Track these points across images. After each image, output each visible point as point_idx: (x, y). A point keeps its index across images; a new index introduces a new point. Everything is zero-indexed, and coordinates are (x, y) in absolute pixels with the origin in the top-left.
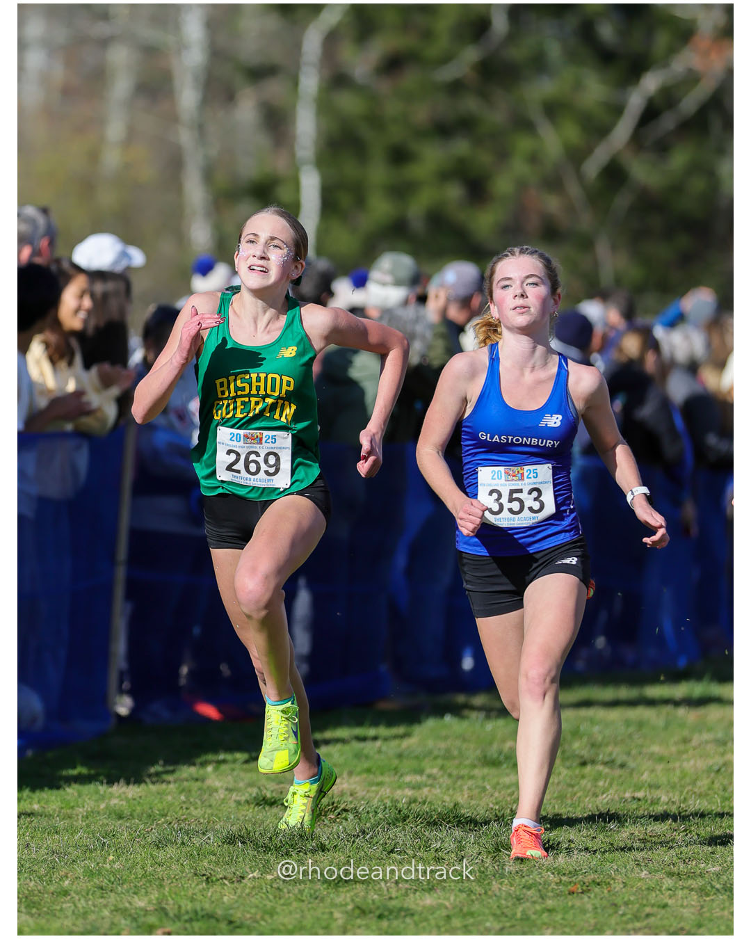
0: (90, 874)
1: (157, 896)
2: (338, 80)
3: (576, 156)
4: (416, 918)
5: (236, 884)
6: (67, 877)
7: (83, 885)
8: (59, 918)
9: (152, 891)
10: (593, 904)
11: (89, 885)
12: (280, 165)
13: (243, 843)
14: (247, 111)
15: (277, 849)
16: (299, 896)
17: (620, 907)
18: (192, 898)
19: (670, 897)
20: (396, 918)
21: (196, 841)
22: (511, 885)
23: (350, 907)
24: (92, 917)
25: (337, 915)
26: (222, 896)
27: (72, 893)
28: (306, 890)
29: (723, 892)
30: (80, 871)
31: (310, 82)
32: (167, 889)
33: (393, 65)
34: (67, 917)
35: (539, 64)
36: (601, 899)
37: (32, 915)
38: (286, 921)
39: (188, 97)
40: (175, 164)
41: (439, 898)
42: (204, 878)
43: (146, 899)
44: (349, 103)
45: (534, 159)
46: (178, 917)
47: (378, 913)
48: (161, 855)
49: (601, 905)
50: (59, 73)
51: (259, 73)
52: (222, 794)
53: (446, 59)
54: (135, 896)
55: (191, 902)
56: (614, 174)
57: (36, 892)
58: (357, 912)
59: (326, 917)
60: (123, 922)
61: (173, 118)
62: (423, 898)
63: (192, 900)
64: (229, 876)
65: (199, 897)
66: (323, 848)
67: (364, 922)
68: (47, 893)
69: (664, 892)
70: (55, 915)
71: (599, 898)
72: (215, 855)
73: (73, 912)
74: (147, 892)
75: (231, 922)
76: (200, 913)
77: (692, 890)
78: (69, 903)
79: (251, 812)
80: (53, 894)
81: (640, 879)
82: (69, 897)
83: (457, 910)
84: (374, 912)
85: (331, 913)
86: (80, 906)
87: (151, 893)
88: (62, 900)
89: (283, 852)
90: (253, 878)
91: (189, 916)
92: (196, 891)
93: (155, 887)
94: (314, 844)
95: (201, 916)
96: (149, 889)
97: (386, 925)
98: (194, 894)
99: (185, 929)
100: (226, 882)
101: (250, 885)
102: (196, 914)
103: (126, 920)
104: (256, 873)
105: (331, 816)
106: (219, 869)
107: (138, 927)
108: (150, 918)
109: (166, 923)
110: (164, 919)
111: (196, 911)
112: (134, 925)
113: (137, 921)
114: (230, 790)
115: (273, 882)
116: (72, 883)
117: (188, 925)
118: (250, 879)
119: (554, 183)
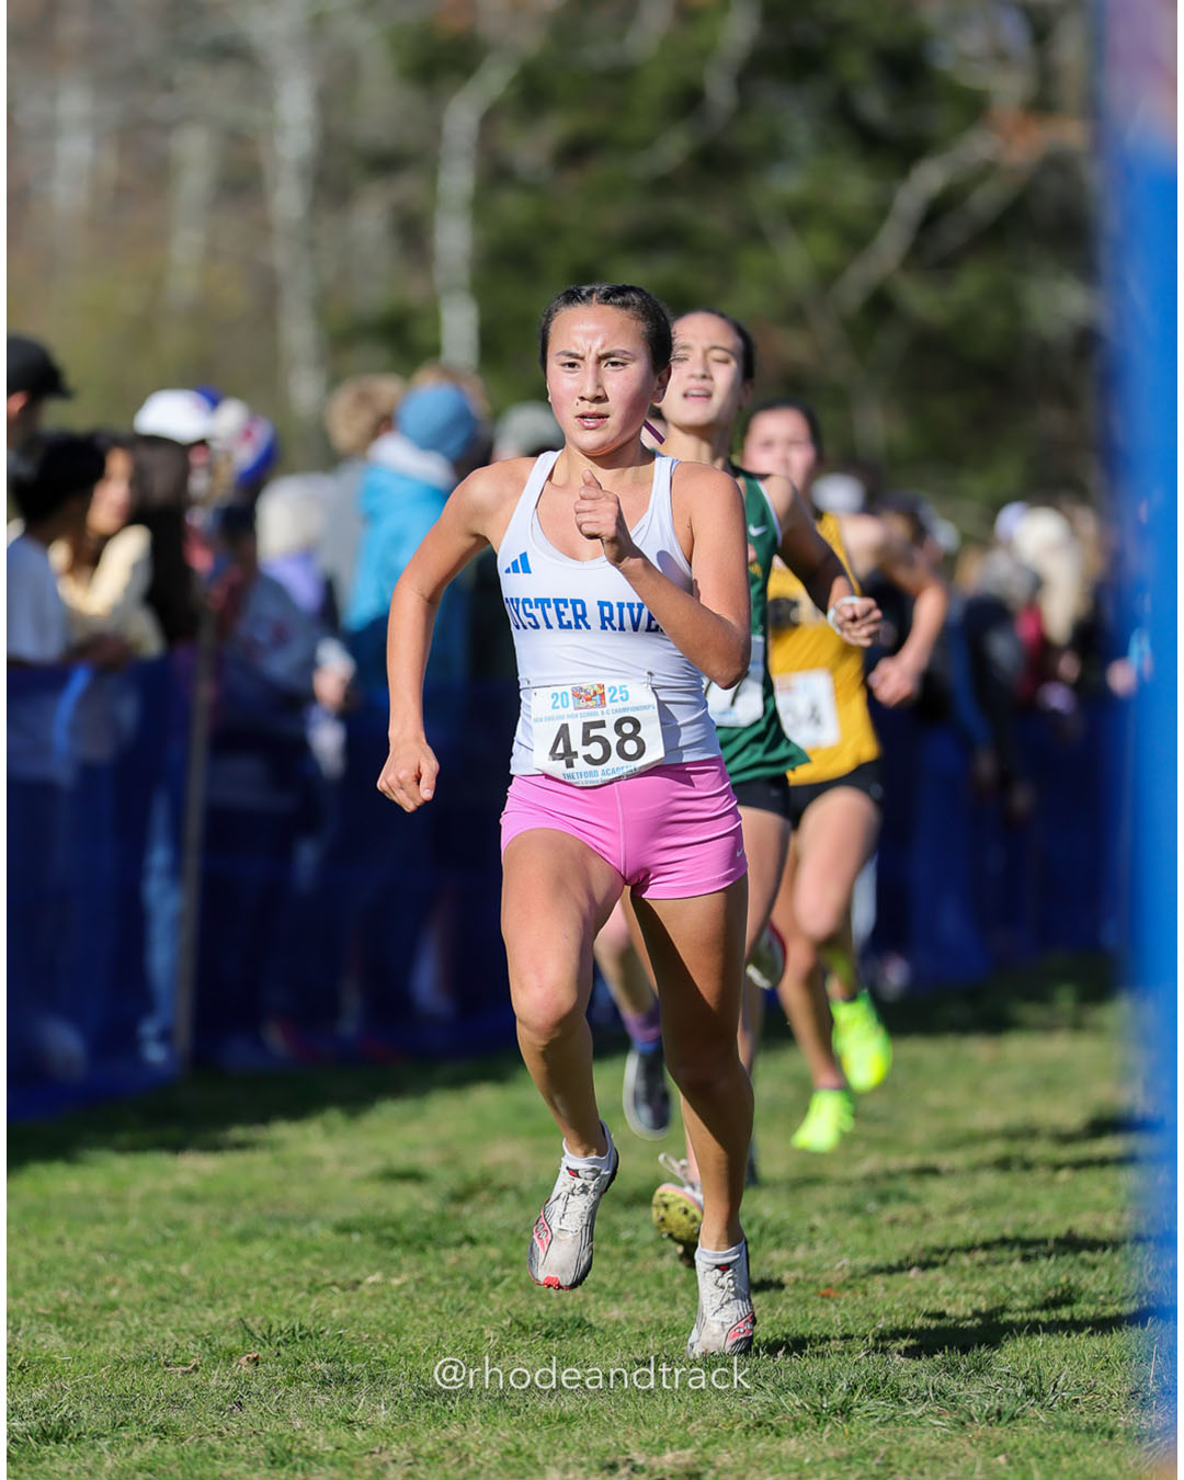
0: (148, 1279)
1: (239, 1309)
2: (496, 174)
3: (828, 277)
4: (598, 1336)
5: (349, 1293)
6: (113, 1283)
7: (138, 1294)
9: (234, 1304)
10: (842, 1315)
11: (146, 1295)
12: (412, 291)
13: (362, 1232)
14: (370, 218)
15: (408, 1242)
16: (437, 1308)
17: (880, 1317)
18: (289, 1311)
19: (949, 1304)
20: (570, 1336)
21: (296, 1233)
23: (506, 1322)
24: (149, 1339)
25: (489, 1333)
26: (330, 1308)
27: (122, 1308)
28: (447, 1300)
29: (1022, 1295)
30: (132, 1275)
31: (458, 179)
33: (575, 153)
34: (114, 1340)
35: (773, 151)
36: (854, 1307)
38: (418, 1342)
39: (288, 199)
40: (268, 292)
41: (630, 1309)
42: (306, 1283)
43: (224, 1313)
44: (514, 207)
45: (768, 283)
46: (268, 1338)
47: (544, 1330)
49: (853, 1317)
50: (110, 166)
51: (386, 163)
52: (331, 1168)
53: (646, 143)
54: (210, 1310)
55: (287, 1317)
56: (881, 304)
58: (516, 1328)
59: (471, 1336)
60: (192, 1346)
61: (265, 228)
62: (609, 1310)
63: (288, 1314)
64: (340, 1281)
65: (299, 1309)
66: (472, 1241)
67: (526, 1343)
68: (88, 1307)
69: (941, 1298)
71: (850, 1307)
72: (318, 1249)
73: (123, 1333)
76: (298, 1333)
77: (979, 1294)
78: (117, 1320)
79: (372, 1194)
80: (95, 1308)
81: (908, 1281)
82: (117, 1312)
83: (654, 1325)
84: (540, 1329)
85: (482, 1331)
86: (131, 1324)
87: (231, 1306)
88: (108, 1316)
89: (416, 1245)
90: (374, 1284)
91: (283, 1336)
92: (294, 1302)
93: (236, 1296)
94: (456, 1236)
95: (301, 1337)
96: (229, 1300)
97: (555, 1346)
98: (291, 1306)
99: (279, 1354)
100: (335, 1289)
101: (369, 1293)
102: (294, 1335)
103: (196, 1344)
104: (377, 1277)
105: (484, 1196)
106: (326, 1272)
107: (213, 1353)
108: (229, 1341)
109: (251, 1346)
110: (248, 1341)
111: (294, 1329)
112: (207, 1350)
113: (210, 1345)
114: (345, 1161)
115: (402, 1287)
116: (122, 1292)
117: (282, 1350)
118: (369, 1285)
119: (795, 315)
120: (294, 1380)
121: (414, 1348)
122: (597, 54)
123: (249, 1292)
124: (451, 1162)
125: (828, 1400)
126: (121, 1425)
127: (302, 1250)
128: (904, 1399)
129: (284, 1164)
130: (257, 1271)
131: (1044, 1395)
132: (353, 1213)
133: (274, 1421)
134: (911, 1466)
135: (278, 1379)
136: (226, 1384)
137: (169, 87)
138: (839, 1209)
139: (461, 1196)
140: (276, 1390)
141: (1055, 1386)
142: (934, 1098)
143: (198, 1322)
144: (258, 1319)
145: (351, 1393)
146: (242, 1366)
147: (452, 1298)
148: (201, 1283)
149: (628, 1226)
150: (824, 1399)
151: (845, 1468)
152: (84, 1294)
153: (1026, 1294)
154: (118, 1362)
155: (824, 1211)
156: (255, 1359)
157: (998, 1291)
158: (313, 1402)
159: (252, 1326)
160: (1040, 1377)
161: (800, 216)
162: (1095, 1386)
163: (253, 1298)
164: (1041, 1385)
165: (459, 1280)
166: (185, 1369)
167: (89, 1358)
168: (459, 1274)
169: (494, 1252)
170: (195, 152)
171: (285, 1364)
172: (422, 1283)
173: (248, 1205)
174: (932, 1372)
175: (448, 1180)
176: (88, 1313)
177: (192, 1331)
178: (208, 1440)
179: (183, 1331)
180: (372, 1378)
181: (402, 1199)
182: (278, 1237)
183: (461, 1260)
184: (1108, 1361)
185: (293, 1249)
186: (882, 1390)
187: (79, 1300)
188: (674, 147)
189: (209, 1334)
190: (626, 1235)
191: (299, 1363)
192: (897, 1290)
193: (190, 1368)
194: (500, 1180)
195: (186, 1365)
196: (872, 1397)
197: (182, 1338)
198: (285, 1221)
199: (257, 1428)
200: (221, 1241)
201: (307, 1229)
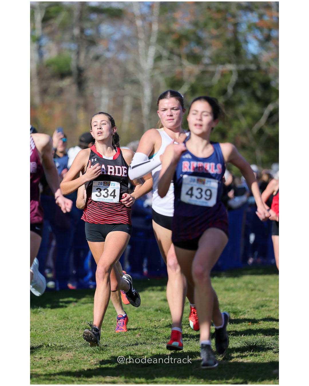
1: (137, 325)
3: (250, 127)
5: (158, 322)
6: (113, 320)
8: (111, 331)
13: (160, 311)
21: (148, 311)
23: (189, 328)
27: (114, 324)
32: (140, 323)
35: (240, 102)
37: (104, 330)
39: (146, 110)
42: (150, 320)
43: (134, 326)
45: (239, 127)
46: (143, 331)
48: (138, 314)
50: (112, 104)
52: (154, 298)
56: (261, 132)
57: (105, 324)
61: (142, 116)
64: (157, 320)
67: (193, 332)
68: (108, 324)
70: (109, 330)
72: (152, 314)
74: (134, 324)
75: (157, 332)
76: (149, 330)
78: (113, 326)
80: (109, 324)
82: (113, 325)
90: (163, 321)
91: (146, 330)
92: (147, 324)
98: (147, 325)
99: (145, 334)
100: (156, 321)
101: (162, 322)
102: (148, 330)
104: (163, 319)
106: (154, 318)
107: (132, 334)
108: (136, 331)
110: (139, 331)
114: (157, 297)
115: (169, 321)
116: (114, 321)
118: (162, 321)
119: (244, 134)
122: (206, 83)
126: (115, 347)
127: (149, 314)
128: (267, 345)
132: (158, 307)
133: (144, 347)
134: (269, 358)
136: (135, 339)
137: (123, 89)
138: (254, 308)
146: (137, 336)
151: (256, 358)
152: (107, 321)
154: (114, 335)
155: (251, 308)
156: (140, 334)
161: (244, 114)
167: (108, 334)
170: (128, 101)
174: (273, 339)
176: (107, 325)
178: (131, 350)
182: (144, 311)
185: (147, 314)
187: (106, 323)
198: (145, 308)
199: (141, 348)
200: (133, 312)
201: (150, 310)
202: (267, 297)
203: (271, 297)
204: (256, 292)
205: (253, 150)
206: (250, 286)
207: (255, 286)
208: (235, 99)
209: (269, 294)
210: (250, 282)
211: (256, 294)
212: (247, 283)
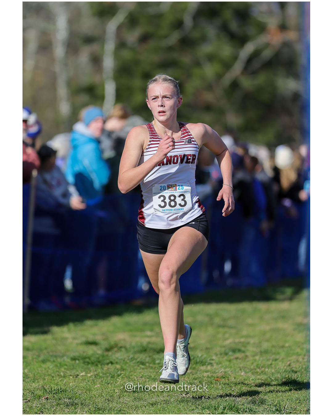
1: (42, 383)
2: (121, 45)
3: (219, 77)
5: (75, 378)
9: (41, 381)
10: (222, 386)
12: (96, 79)
13: (79, 360)
14: (84, 57)
15: (93, 363)
17: (233, 387)
18: (57, 384)
21: (59, 360)
22: (189, 378)
25: (116, 391)
26: (69, 383)
29: (275, 381)
31: (110, 46)
33: (144, 39)
35: (204, 39)
39: (59, 51)
40: (53, 78)
43: (38, 384)
44: (126, 54)
45: (202, 78)
46: (51, 392)
49: (225, 387)
51: (89, 40)
52: (70, 340)
53: (166, 37)
54: (34, 383)
55: (56, 385)
56: (235, 85)
59: (111, 392)
61: (52, 60)
62: (152, 384)
63: (57, 385)
64: (72, 375)
65: (60, 383)
66: (112, 363)
69: (251, 381)
71: (224, 383)
72: (66, 365)
74: (38, 382)
79: (82, 348)
81: (241, 376)
85: (114, 390)
87: (40, 382)
89: (95, 364)
90: (83, 375)
91: (55, 391)
92: (59, 381)
93: (42, 379)
94: (108, 361)
95: (60, 392)
96: (39, 380)
97: (136, 395)
99: (54, 397)
100: (71, 377)
101: (81, 378)
102: (58, 391)
103: (29, 393)
104: (83, 374)
105: (116, 349)
106: (68, 372)
107: (34, 396)
108: (40, 393)
109: (46, 394)
111: (59, 389)
112: (33, 395)
113: (33, 394)
114: (74, 338)
115: (90, 377)
117: (55, 395)
118: (81, 376)
119: (209, 87)
120: (58, 404)
121: (94, 395)
122: (151, 10)
123: (45, 378)
124: (106, 339)
125: (217, 412)
127: (61, 365)
128: (240, 412)
129: (55, 339)
130: (48, 371)
131: (281, 411)
132: (76, 354)
135: (54, 404)
136: (38, 406)
138: (221, 354)
139: (109, 349)
140: (53, 408)
141: (284, 408)
142: (249, 321)
143: (30, 387)
144: (48, 386)
145: (75, 408)
146: (43, 400)
147: (105, 380)
148: (31, 375)
149: (158, 359)
150: (216, 411)
153: (276, 380)
155: (217, 355)
156: (47, 398)
157: (268, 379)
158: (64, 411)
159: (46, 388)
160: (280, 405)
161: (211, 58)
162: (296, 408)
163: (46, 380)
164: (280, 408)
165: (108, 375)
166: (26, 401)
168: (108, 373)
169: (118, 366)
170: (32, 37)
171: (56, 400)
172: (96, 376)
173: (45, 351)
174: (249, 403)
175: (105, 344)
177: (28, 390)
179: (26, 389)
180: (82, 404)
181: (91, 350)
182: (54, 361)
183: (108, 369)
184: (300, 401)
185: (59, 365)
186: (233, 409)
188: (174, 38)
189: (33, 390)
190: (157, 362)
191: (60, 399)
192: (238, 379)
193: (27, 401)
194: (120, 345)
195: (26, 400)
196: (230, 411)
197: (25, 392)
198: (56, 356)
200: (37, 362)
201: (63, 359)
202: (242, 337)
203: (247, 336)
204: (226, 330)
205: (221, 112)
206: (217, 320)
207: (224, 320)
208: (196, 35)
209: (245, 333)
210: (217, 314)
211: (225, 333)
212: (211, 317)
